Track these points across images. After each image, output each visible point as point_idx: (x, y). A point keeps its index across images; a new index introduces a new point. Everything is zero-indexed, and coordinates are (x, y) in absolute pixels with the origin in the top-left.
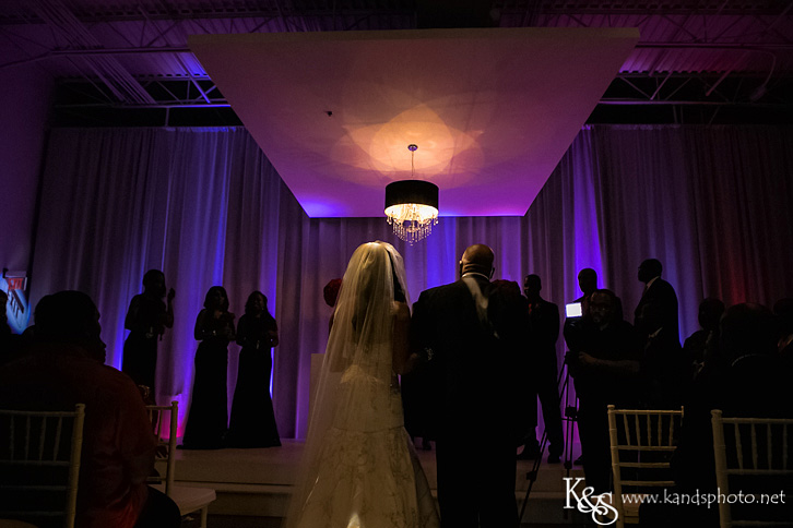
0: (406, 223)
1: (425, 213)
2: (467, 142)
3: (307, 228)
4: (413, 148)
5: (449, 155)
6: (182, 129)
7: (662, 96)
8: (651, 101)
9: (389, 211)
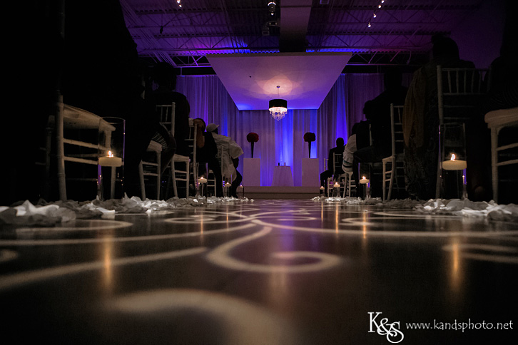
0: (276, 113)
1: (283, 110)
2: (297, 85)
3: (238, 114)
4: (278, 87)
5: (291, 89)
6: (187, 76)
7: (373, 62)
8: (369, 64)
9: (270, 109)
